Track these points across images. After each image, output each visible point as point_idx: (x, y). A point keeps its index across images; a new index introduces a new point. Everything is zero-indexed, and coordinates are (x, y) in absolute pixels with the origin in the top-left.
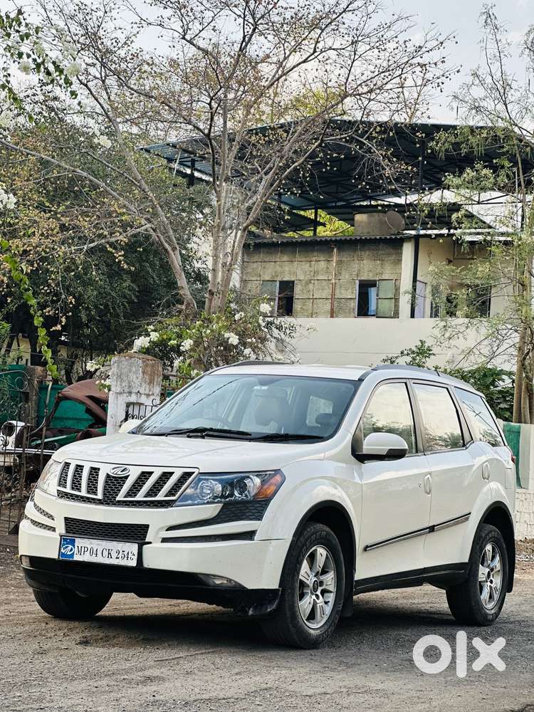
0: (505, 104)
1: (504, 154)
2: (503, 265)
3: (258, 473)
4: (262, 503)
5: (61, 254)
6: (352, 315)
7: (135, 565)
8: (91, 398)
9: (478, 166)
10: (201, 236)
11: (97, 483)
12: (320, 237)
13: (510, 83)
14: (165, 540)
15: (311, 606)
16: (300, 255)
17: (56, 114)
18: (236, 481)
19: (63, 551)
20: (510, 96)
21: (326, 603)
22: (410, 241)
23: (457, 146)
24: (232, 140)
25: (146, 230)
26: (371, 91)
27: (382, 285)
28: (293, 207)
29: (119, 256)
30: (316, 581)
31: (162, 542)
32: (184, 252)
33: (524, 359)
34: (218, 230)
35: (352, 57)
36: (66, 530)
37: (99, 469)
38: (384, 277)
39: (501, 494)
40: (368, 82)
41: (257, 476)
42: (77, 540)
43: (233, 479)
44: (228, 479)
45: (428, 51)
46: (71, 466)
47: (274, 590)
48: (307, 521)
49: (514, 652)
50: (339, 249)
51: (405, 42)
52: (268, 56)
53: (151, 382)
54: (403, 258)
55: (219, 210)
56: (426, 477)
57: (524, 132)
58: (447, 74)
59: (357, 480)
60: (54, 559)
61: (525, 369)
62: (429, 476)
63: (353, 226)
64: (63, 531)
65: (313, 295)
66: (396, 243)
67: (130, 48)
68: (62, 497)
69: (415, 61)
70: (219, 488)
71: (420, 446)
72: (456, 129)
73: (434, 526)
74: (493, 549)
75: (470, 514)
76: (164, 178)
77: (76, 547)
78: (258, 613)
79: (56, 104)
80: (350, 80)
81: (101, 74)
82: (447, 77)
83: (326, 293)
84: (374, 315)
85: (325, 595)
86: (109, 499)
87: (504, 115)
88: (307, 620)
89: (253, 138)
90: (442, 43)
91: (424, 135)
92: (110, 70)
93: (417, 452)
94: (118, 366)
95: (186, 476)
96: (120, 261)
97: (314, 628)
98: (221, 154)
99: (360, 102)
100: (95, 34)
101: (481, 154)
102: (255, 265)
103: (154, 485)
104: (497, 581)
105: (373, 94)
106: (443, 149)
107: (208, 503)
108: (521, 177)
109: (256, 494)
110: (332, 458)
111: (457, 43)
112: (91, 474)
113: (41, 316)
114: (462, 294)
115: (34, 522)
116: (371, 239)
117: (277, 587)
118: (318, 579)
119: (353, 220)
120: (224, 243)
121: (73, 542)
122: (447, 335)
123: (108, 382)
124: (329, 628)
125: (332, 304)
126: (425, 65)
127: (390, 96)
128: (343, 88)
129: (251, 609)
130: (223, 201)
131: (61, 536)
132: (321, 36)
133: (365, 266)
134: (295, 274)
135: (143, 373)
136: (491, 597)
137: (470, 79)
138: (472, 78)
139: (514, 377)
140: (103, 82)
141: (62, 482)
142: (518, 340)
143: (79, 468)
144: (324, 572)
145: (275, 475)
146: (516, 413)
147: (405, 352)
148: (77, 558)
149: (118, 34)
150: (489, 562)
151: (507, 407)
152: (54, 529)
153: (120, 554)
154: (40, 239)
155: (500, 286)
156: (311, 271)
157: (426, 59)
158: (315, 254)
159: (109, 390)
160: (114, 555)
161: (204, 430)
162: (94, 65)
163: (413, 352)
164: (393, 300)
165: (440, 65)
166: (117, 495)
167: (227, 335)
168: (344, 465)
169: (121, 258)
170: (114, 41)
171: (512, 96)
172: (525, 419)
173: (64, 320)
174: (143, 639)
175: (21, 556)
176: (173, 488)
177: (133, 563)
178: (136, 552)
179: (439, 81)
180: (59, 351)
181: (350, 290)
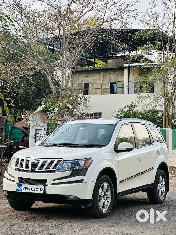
0: (157, 22)
1: (157, 39)
2: (158, 76)
3: (83, 159)
4: (85, 170)
5: (11, 79)
6: (108, 93)
7: (43, 193)
8: (23, 127)
9: (149, 43)
10: (57, 70)
11: (29, 165)
12: (96, 68)
13: (158, 14)
14: (53, 184)
15: (103, 203)
16: (90, 74)
17: (7, 31)
18: (76, 163)
19: (18, 189)
20: (158, 19)
21: (108, 202)
22: (127, 68)
23: (141, 37)
24: (66, 39)
25: (39, 70)
26: (112, 20)
27: (118, 83)
28: (87, 58)
29: (31, 79)
30: (104, 195)
31: (52, 185)
32: (52, 75)
33: (166, 107)
34: (63, 69)
35: (106, 9)
36: (19, 181)
37: (29, 160)
38: (119, 80)
39: (164, 159)
40: (111, 17)
41: (83, 160)
42: (23, 185)
43: (75, 162)
44: (73, 162)
45: (131, 6)
46: (20, 159)
47: (90, 199)
48: (101, 175)
49: (171, 214)
50: (103, 72)
51: (123, 3)
52: (77, 9)
53: (44, 122)
54: (124, 74)
55: (63, 62)
56: (139, 156)
57: (163, 31)
58: (137, 14)
59: (116, 159)
60: (15, 192)
61: (167, 110)
62: (140, 155)
63: (107, 63)
64: (18, 182)
65: (95, 87)
66: (122, 69)
67: (30, 8)
68: (17, 170)
69: (126, 9)
70: (70, 165)
71: (137, 145)
72: (141, 31)
73: (142, 172)
74: (162, 177)
75: (154, 167)
76: (44, 51)
77: (23, 187)
78: (85, 207)
79: (6, 27)
80: (105, 17)
81: (21, 17)
82: (137, 15)
83: (100, 87)
84: (116, 93)
85: (108, 199)
86: (33, 171)
87: (157, 26)
88: (102, 208)
89: (73, 37)
90: (135, 3)
91: (131, 34)
92: (24, 16)
93: (136, 148)
94: (32, 117)
95: (59, 161)
96: (31, 81)
97: (104, 210)
98: (63, 43)
99: (109, 24)
100: (19, 4)
101: (150, 39)
102: (75, 78)
103: (48, 165)
104: (164, 188)
105: (113, 21)
106: (137, 38)
107: (67, 171)
108: (163, 46)
109: (83, 167)
110: (107, 152)
111: (140, 3)
112: (26, 162)
113: (6, 103)
114: (145, 86)
115: (8, 179)
116: (113, 68)
117: (92, 198)
118: (105, 194)
119: (107, 61)
120: (65, 73)
121: (21, 186)
122: (141, 100)
123: (29, 122)
124: (109, 210)
125: (101, 90)
126: (130, 11)
127: (119, 21)
128: (103, 19)
129: (83, 206)
130: (64, 59)
131: (17, 184)
132: (95, 2)
133: (112, 77)
134: (89, 81)
135: (41, 119)
136: (162, 194)
137: (145, 14)
138: (145, 13)
139: (163, 112)
140: (22, 20)
141: (17, 165)
142: (164, 101)
143: (22, 160)
144: (107, 191)
145: (89, 160)
146: (164, 124)
147: (127, 106)
148: (23, 191)
149: (26, 4)
150: (161, 182)
151: (161, 122)
152: (15, 181)
153: (38, 189)
154: (4, 74)
155: (157, 83)
156: (94, 80)
157: (130, 9)
158: (95, 74)
159: (30, 125)
160: (36, 190)
161: (64, 144)
162: (19, 15)
163: (129, 106)
164: (122, 88)
165: (135, 11)
166: (36, 169)
167: (68, 105)
168: (112, 154)
169: (31, 80)
170: (25, 6)
171: (159, 19)
172: (167, 127)
173: (13, 101)
174: (47, 217)
175: (4, 190)
176: (55, 166)
177: (42, 192)
178: (43, 189)
179: (135, 16)
180: (12, 110)
181: (107, 85)
